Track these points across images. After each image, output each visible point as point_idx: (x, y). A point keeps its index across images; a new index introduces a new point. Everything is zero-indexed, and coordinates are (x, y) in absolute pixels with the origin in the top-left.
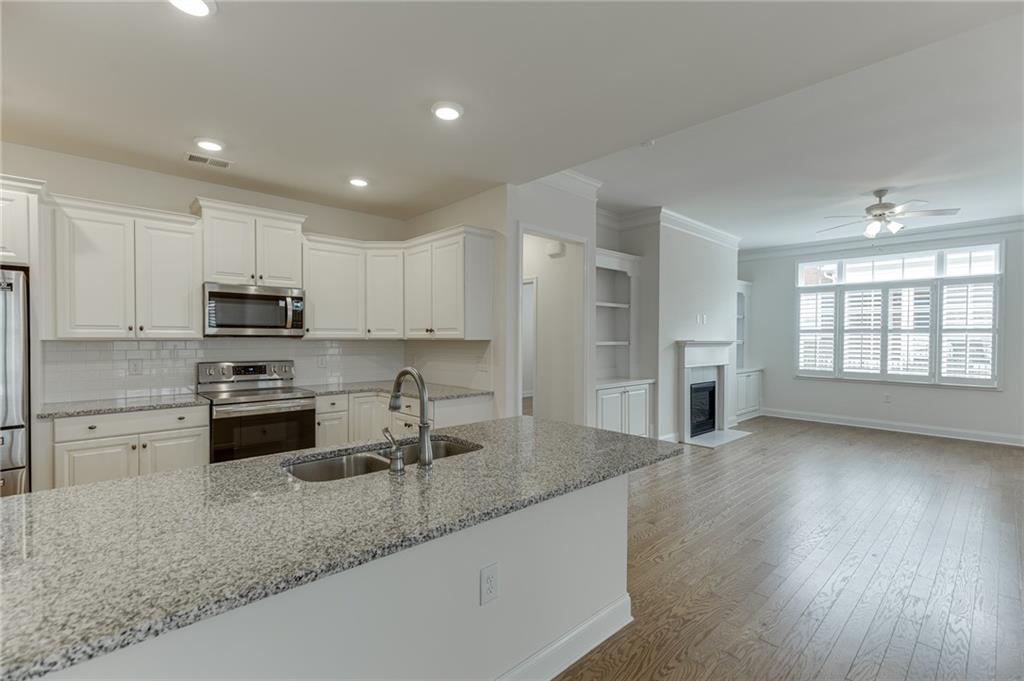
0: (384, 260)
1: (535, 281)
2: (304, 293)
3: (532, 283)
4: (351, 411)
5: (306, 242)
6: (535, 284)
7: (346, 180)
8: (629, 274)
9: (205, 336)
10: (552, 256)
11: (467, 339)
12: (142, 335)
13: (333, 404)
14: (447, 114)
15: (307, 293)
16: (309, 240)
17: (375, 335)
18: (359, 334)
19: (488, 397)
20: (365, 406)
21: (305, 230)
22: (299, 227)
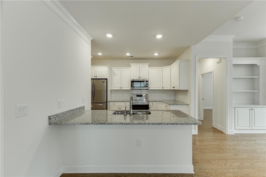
0: (166, 70)
1: (213, 71)
2: (148, 80)
3: (212, 72)
4: (157, 106)
5: (149, 69)
6: (213, 72)
7: (153, 54)
8: (258, 65)
9: (131, 89)
10: (218, 63)
11: (180, 89)
12: (122, 89)
13: (153, 104)
14: (159, 37)
15: (149, 80)
16: (150, 68)
17: (164, 89)
18: (161, 88)
19: (188, 105)
20: (160, 105)
21: (149, 66)
22: (148, 66)
